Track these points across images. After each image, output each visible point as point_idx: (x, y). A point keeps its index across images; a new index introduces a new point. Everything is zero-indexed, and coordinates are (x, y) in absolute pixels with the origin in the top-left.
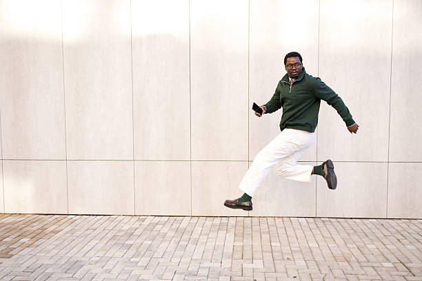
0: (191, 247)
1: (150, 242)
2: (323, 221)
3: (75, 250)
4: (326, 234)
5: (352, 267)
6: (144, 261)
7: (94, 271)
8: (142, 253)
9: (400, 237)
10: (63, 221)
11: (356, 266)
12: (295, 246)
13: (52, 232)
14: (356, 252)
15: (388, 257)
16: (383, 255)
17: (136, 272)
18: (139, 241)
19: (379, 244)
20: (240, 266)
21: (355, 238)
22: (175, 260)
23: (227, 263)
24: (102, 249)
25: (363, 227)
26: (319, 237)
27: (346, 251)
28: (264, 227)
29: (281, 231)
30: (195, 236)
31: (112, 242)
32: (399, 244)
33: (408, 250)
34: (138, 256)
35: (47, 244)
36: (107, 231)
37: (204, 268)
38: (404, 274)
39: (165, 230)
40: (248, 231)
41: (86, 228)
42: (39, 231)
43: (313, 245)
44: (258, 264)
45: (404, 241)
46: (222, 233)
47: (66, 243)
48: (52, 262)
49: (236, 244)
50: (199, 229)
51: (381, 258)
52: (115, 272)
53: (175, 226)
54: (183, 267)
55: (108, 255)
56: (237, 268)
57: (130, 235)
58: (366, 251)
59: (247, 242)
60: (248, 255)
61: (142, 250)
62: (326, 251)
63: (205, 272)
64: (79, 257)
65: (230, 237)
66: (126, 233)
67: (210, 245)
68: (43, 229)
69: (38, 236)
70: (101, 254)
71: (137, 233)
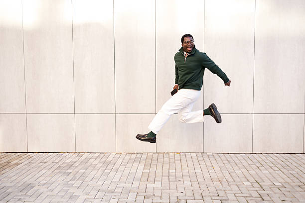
0: (112, 174)
1: (84, 171)
2: (208, 155)
3: (30, 176)
4: (209, 164)
5: (222, 185)
6: (78, 183)
7: (41, 191)
8: (78, 178)
9: (259, 165)
10: (23, 157)
11: (225, 184)
12: (185, 172)
13: (14, 164)
14: (227, 176)
15: (249, 179)
16: (246, 178)
17: (71, 190)
18: (76, 170)
19: (244, 170)
20: (145, 186)
21: (228, 166)
22: (100, 183)
23: (136, 184)
24: (49, 176)
25: (235, 159)
26: (203, 166)
27: (220, 175)
28: (166, 160)
29: (178, 162)
30: (116, 166)
31: (57, 171)
32: (257, 170)
33: (264, 174)
34: (74, 180)
35: (10, 173)
36: (54, 163)
37: (119, 187)
38: (257, 189)
39: (96, 162)
40: (154, 163)
41: (39, 162)
42: (5, 164)
43: (198, 171)
44: (158, 184)
45: (262, 168)
46: (136, 164)
47: (23, 172)
48: (12, 184)
49: (145, 171)
50: (120, 161)
51: (244, 179)
52: (56, 191)
53: (103, 159)
54: (105, 187)
55: (53, 179)
56: (143, 187)
57: (70, 166)
58: (234, 175)
59: (153, 170)
60: (151, 178)
61: (78, 176)
62: (206, 175)
63: (120, 190)
64: (32, 181)
65: (141, 167)
66: (68, 165)
67: (127, 172)
68: (8, 162)
69: (5, 168)
70: (48, 179)
71: (76, 164)
